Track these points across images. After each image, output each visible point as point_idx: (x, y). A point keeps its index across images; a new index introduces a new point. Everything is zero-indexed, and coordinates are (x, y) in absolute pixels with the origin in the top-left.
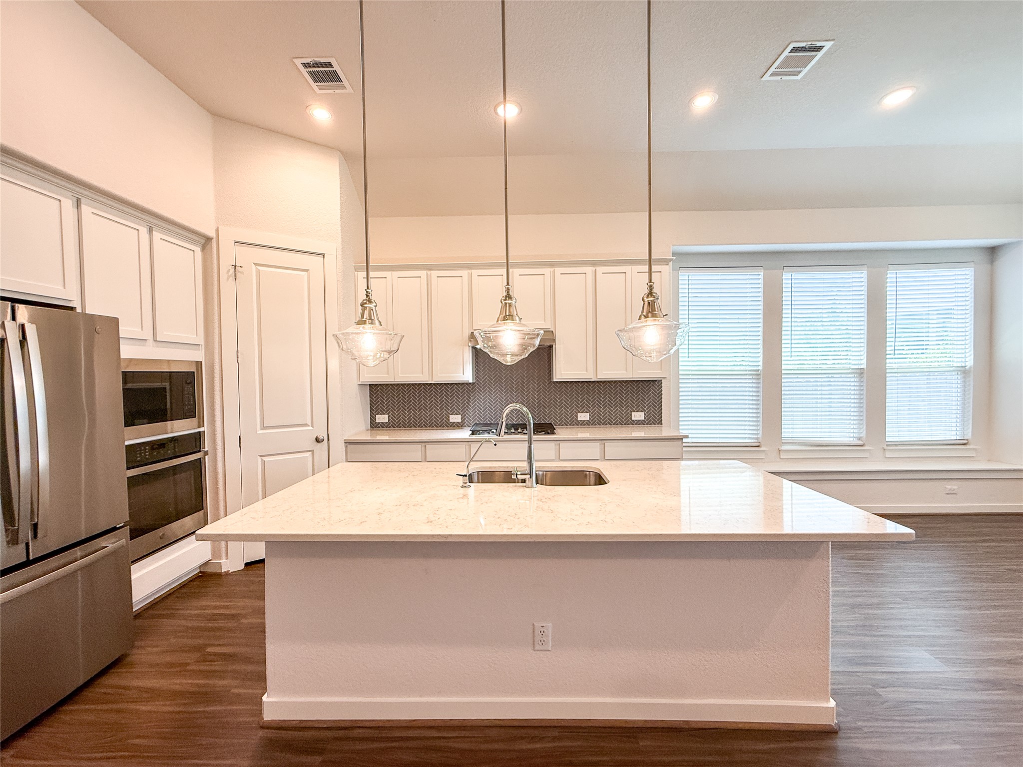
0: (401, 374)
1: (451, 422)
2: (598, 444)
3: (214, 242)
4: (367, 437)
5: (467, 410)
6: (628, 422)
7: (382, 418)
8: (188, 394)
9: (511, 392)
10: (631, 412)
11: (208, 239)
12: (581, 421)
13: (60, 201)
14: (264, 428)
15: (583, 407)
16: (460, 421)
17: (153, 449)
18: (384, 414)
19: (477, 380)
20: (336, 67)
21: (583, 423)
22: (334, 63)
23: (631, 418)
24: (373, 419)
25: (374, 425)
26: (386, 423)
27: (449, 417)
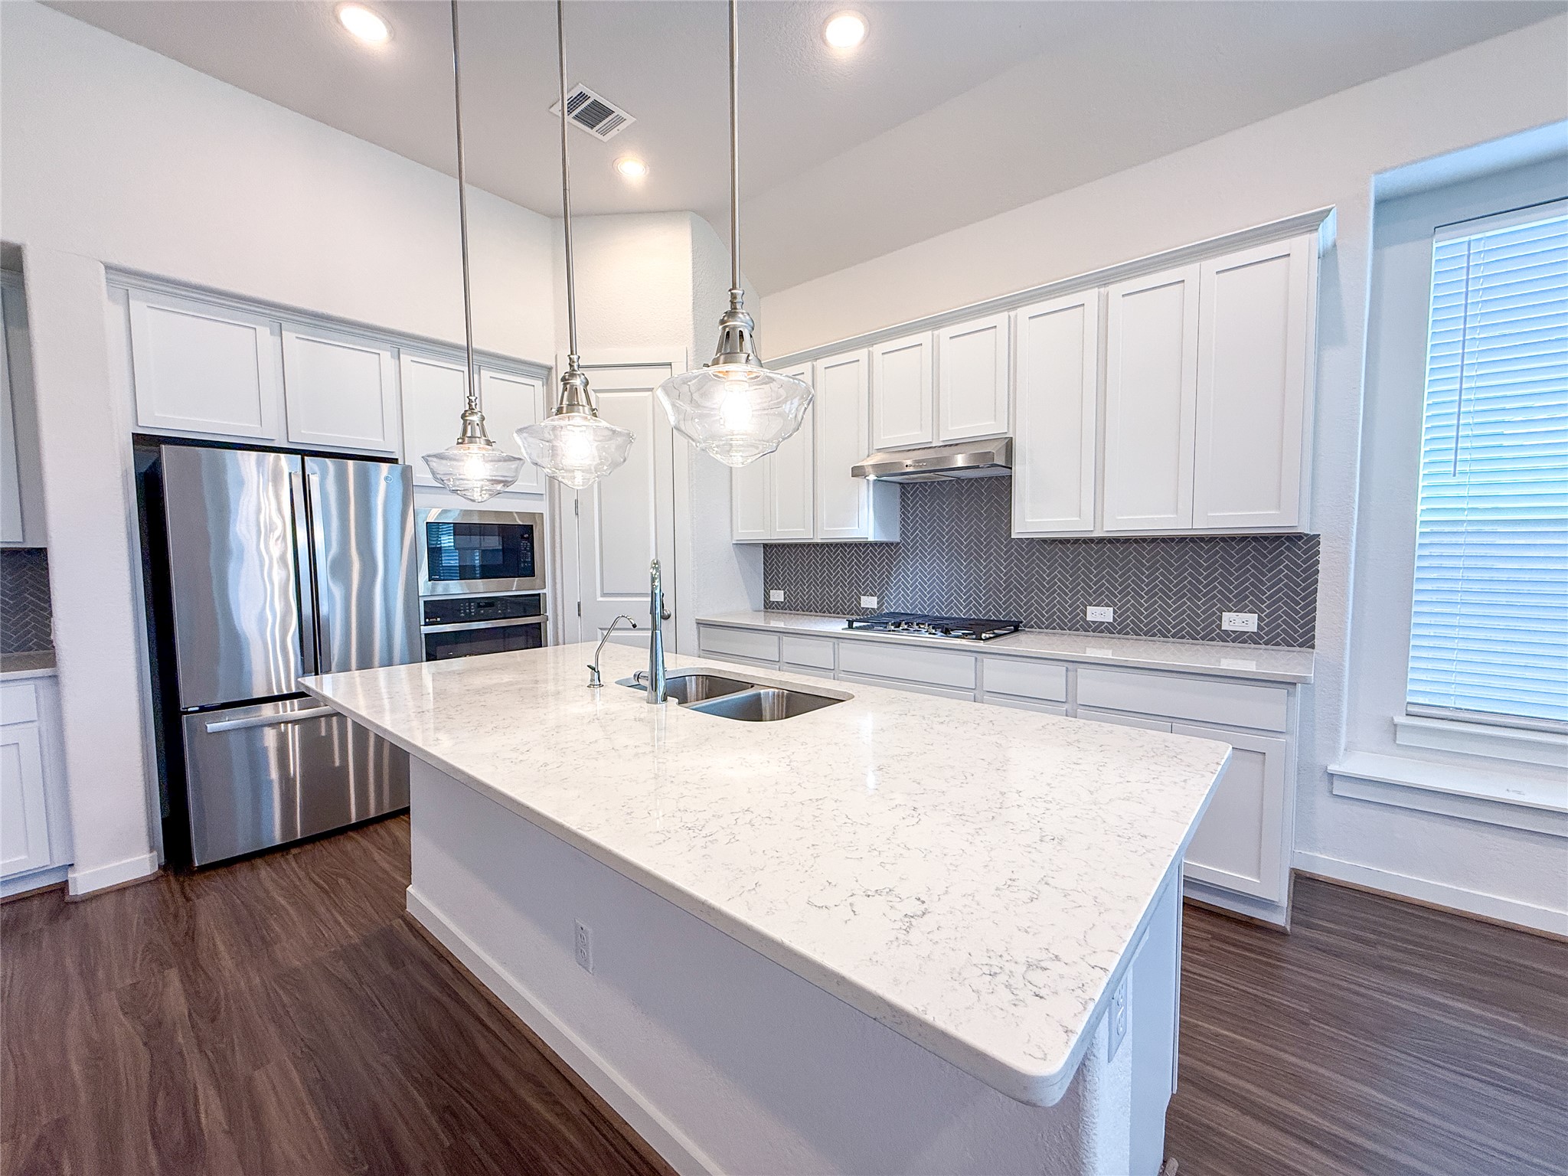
0: (780, 527)
1: (863, 608)
2: (1061, 669)
3: (554, 371)
4: (759, 621)
5: (886, 588)
6: (1212, 634)
7: (777, 596)
8: (525, 549)
9: (959, 561)
10: (1221, 611)
11: (550, 369)
12: (1093, 622)
13: (379, 354)
14: (604, 595)
15: (1100, 595)
16: (876, 607)
17: (479, 606)
18: (780, 589)
19: (903, 538)
20: (594, 96)
21: (1099, 628)
22: (587, 91)
23: (1219, 627)
24: (767, 595)
25: (769, 606)
26: (782, 602)
27: (860, 598)
